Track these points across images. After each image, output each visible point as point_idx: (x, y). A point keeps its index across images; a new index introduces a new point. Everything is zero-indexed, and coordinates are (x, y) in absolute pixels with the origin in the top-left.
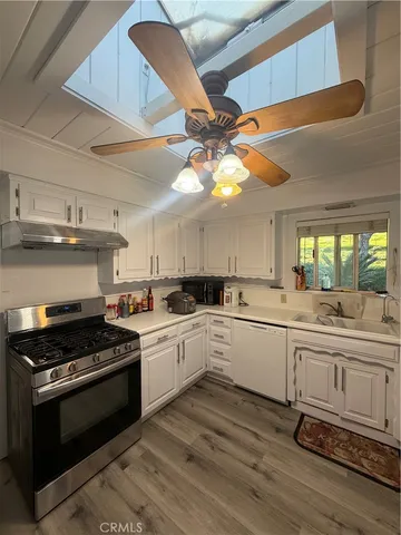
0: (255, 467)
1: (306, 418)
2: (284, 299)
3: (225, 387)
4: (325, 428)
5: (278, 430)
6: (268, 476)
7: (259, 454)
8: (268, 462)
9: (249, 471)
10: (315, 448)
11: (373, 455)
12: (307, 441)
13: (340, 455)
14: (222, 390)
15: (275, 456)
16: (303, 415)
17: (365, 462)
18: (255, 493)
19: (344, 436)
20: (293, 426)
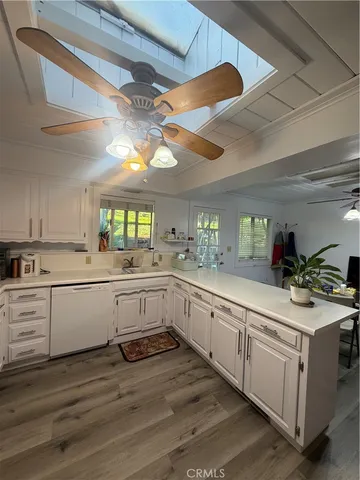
0: (120, 397)
1: (123, 345)
2: (88, 261)
3: (39, 368)
4: (135, 343)
5: (113, 364)
6: (131, 393)
7: (115, 387)
8: (124, 386)
9: (119, 402)
10: (140, 357)
11: (162, 340)
12: (133, 357)
13: (152, 351)
14: (37, 372)
15: (124, 380)
16: (119, 345)
17: (162, 346)
18: (134, 408)
19: (146, 342)
20: (119, 356)
